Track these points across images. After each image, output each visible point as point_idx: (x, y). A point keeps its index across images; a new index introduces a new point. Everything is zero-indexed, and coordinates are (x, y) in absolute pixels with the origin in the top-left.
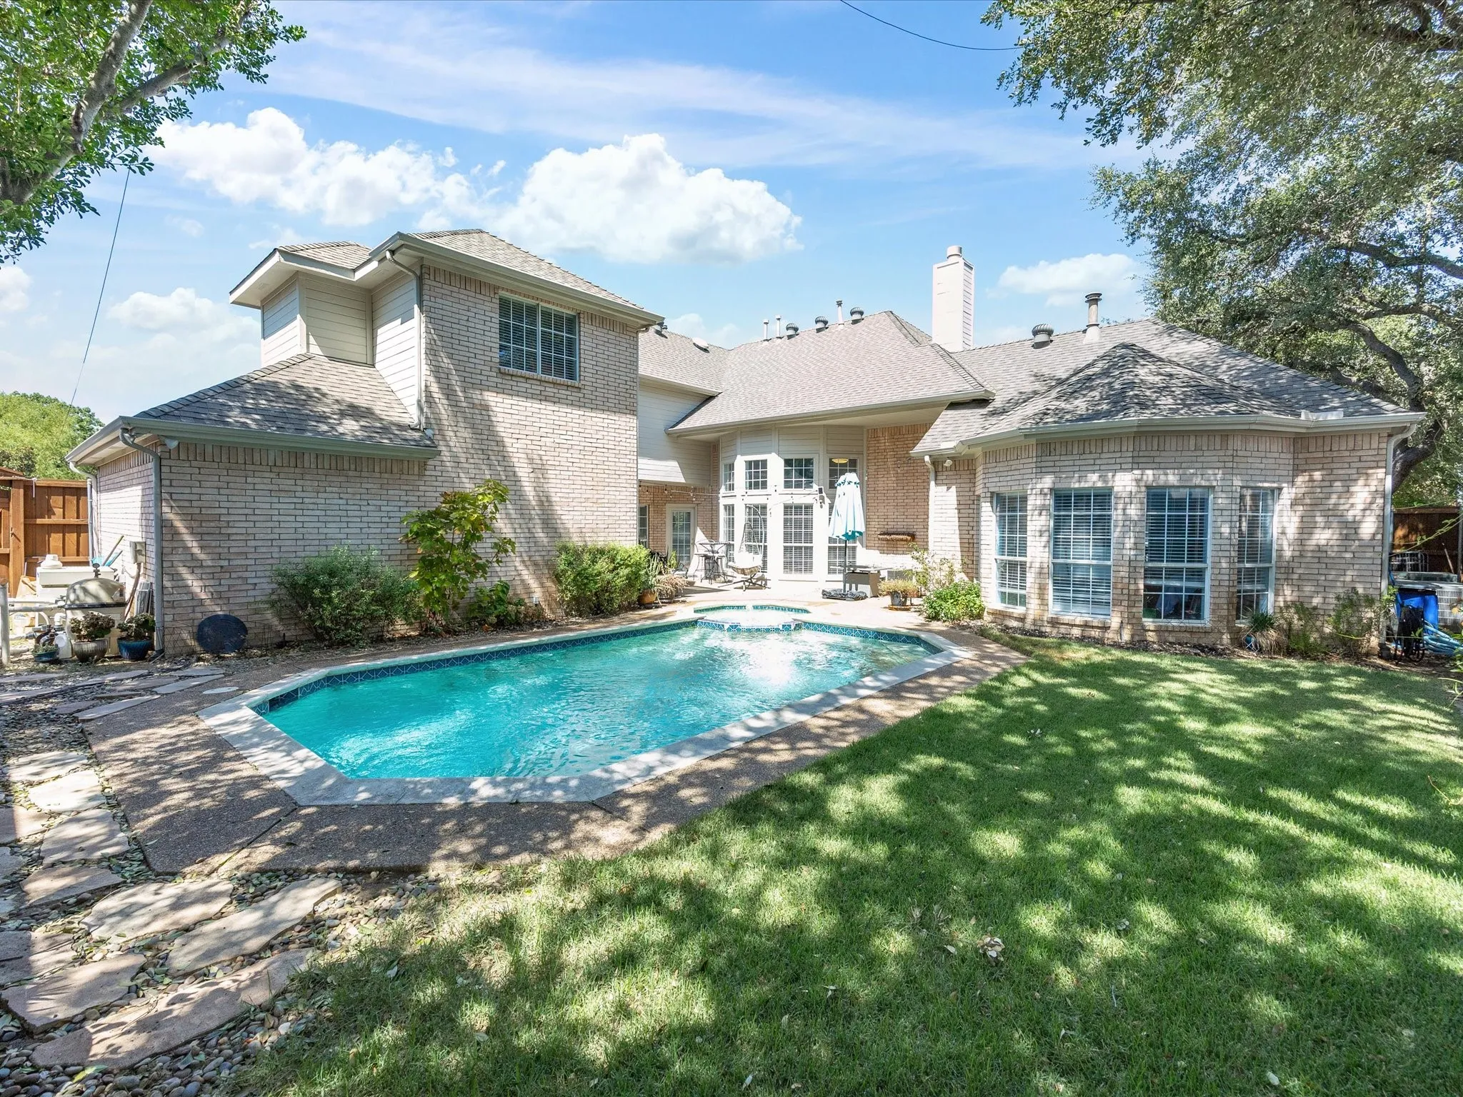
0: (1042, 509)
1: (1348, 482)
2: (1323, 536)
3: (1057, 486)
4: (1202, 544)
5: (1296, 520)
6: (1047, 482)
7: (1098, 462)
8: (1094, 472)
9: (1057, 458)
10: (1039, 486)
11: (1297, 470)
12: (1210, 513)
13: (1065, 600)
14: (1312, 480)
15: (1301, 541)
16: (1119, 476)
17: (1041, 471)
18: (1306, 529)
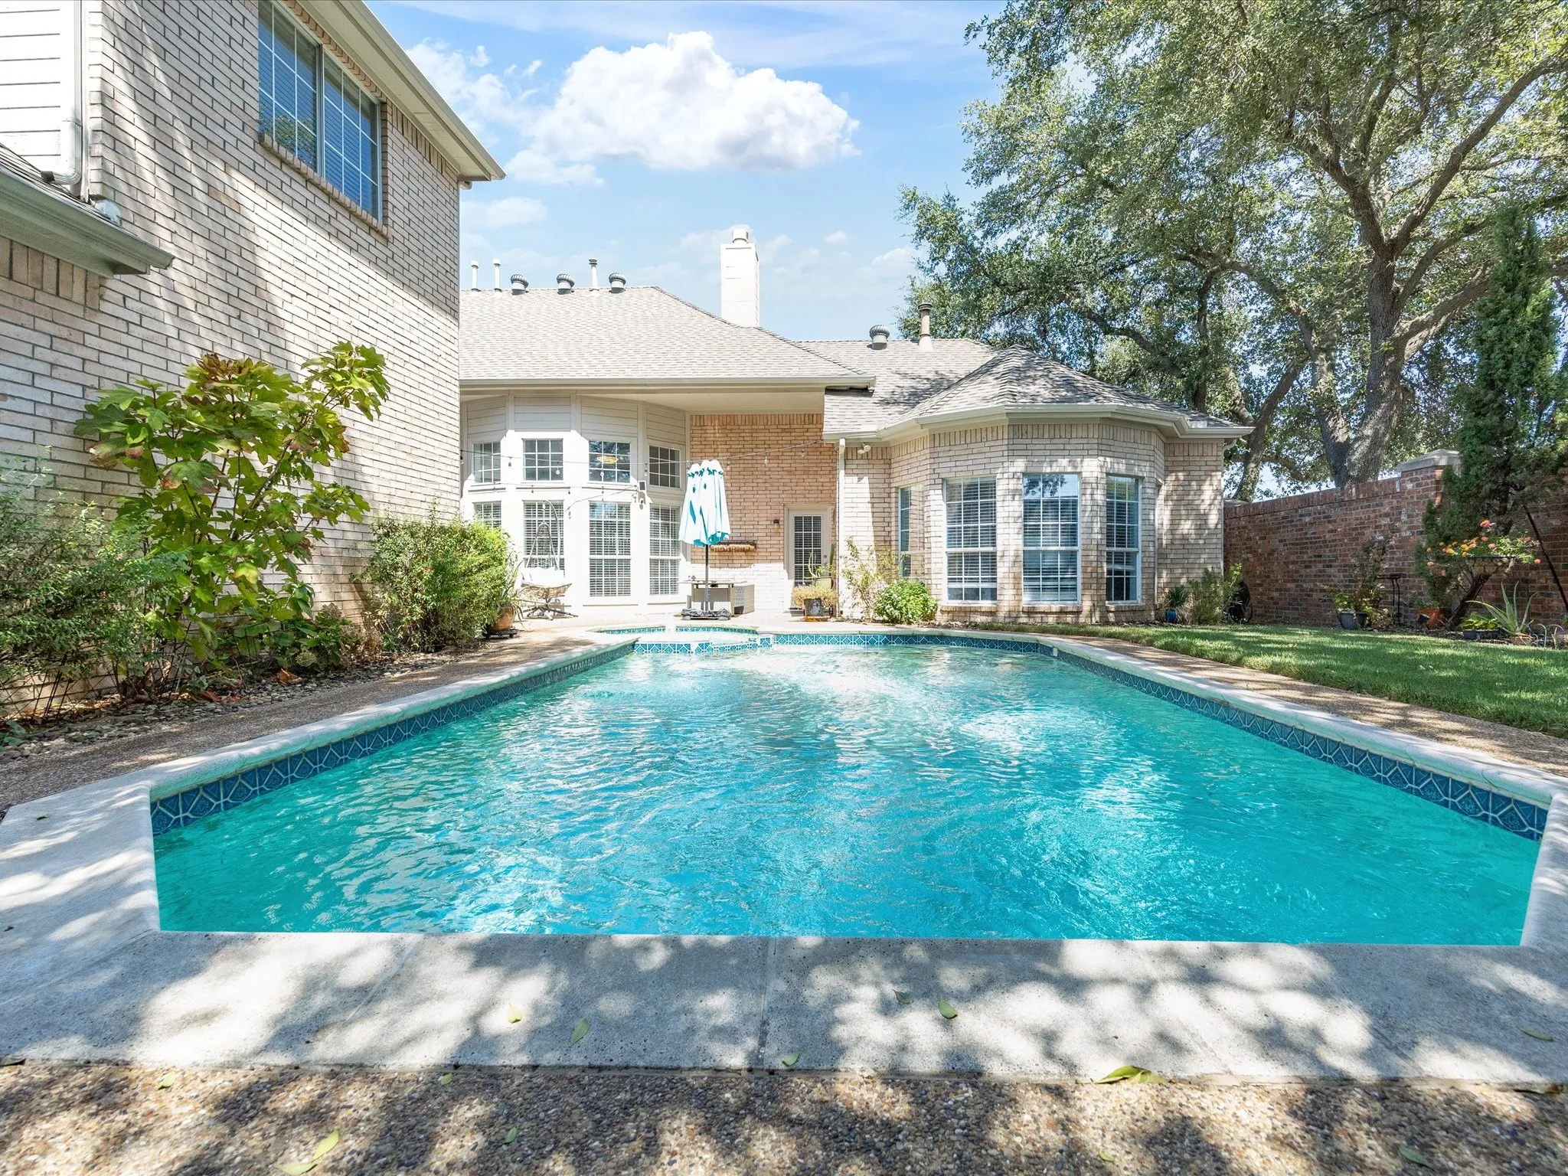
0: (1014, 493)
1: (1201, 482)
2: (1186, 526)
3: (1030, 470)
4: (1133, 531)
5: (1168, 513)
6: (1020, 465)
7: (1068, 447)
8: (1064, 456)
9: (1028, 441)
10: (1012, 470)
11: (1168, 471)
12: (1140, 502)
13: (1036, 589)
14: (1177, 479)
15: (1172, 531)
16: (1087, 461)
17: (1013, 454)
18: (1175, 520)
